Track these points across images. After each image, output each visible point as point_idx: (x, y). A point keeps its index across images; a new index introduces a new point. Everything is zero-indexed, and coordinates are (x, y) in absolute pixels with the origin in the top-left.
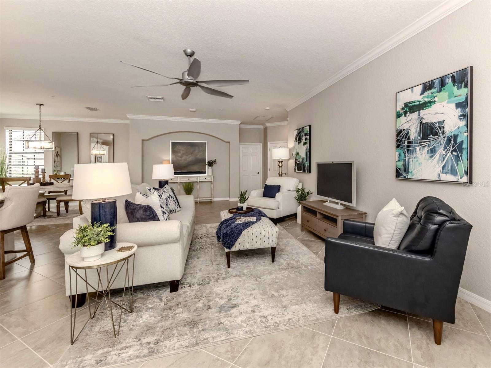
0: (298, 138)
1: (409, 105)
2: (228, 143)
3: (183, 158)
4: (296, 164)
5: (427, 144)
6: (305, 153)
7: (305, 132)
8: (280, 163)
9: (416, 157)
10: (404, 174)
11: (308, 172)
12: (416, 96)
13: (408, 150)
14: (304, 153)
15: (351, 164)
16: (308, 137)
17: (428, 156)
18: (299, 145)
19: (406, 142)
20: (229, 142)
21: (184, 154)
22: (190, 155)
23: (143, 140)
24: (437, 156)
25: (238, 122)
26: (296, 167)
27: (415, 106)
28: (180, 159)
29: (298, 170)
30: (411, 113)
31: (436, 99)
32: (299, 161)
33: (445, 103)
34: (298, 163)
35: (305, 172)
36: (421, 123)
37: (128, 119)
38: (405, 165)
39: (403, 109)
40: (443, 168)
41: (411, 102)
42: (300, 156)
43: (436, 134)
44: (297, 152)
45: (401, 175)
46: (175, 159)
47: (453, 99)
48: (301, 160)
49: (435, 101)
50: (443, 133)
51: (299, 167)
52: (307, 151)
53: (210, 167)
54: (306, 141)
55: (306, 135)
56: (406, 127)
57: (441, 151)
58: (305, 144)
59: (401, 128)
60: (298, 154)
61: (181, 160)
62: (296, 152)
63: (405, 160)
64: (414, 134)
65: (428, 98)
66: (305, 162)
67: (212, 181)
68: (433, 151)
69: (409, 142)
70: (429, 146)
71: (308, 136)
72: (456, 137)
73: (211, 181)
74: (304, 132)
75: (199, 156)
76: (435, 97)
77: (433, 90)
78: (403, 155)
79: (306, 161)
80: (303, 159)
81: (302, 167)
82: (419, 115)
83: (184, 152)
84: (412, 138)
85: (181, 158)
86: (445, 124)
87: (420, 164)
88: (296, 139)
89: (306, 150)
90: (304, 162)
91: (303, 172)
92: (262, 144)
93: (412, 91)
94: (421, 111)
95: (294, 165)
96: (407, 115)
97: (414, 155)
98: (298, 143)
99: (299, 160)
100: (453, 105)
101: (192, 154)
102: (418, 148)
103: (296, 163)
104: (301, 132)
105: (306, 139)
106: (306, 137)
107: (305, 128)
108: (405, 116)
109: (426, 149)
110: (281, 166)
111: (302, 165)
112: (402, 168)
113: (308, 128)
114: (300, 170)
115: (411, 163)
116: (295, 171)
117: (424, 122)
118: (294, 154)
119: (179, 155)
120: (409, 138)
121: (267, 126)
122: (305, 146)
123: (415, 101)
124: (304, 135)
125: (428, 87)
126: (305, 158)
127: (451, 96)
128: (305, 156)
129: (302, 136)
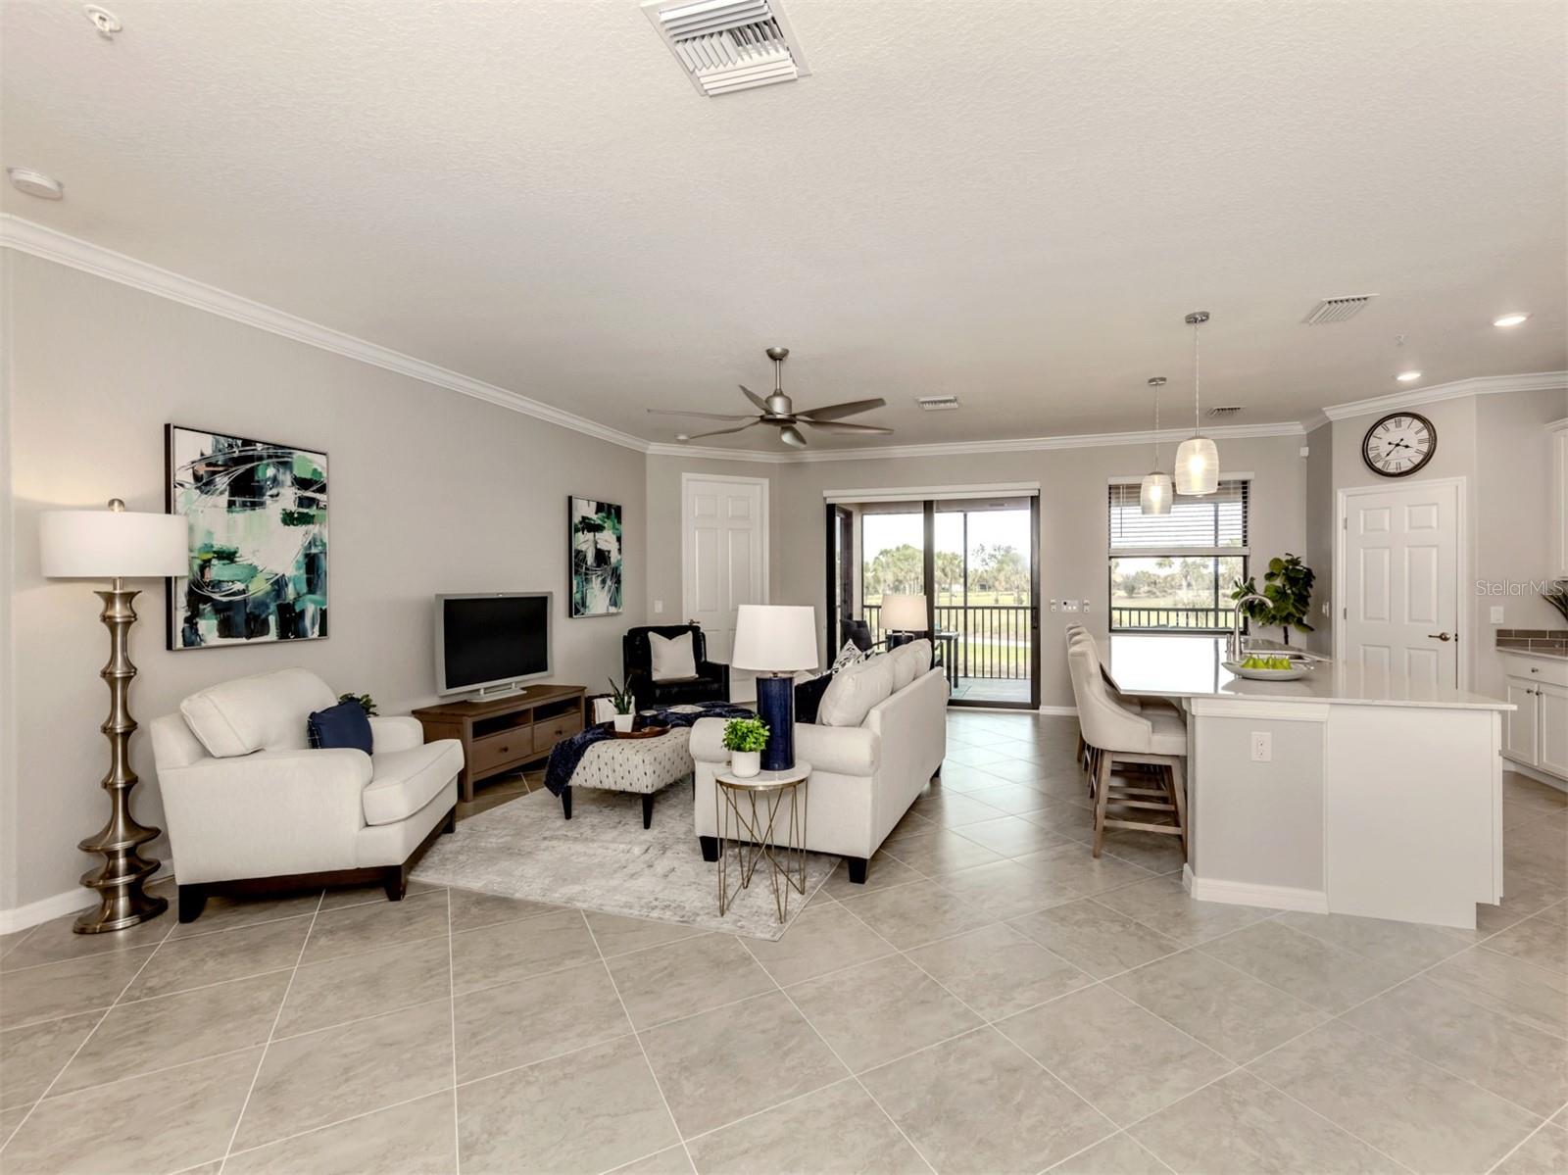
0: (222, 481)
1: (586, 521)
4: (207, 607)
5: (599, 573)
6: (300, 558)
7: (302, 472)
8: (118, 606)
9: (592, 588)
10: (582, 610)
11: (321, 634)
12: (591, 513)
13: (586, 579)
14: (294, 554)
15: (547, 597)
16: (323, 498)
17: (600, 589)
18: (237, 515)
19: (584, 568)
24: (607, 589)
26: (207, 624)
27: (591, 524)
29: (226, 636)
31: (606, 525)
32: (243, 592)
33: (610, 532)
34: (227, 599)
35: (296, 636)
36: (596, 548)
38: (583, 599)
39: (581, 523)
40: (611, 598)
41: (588, 518)
42: (251, 568)
43: (606, 564)
44: (224, 545)
45: (579, 611)
47: (615, 531)
48: (261, 587)
49: (604, 528)
50: (611, 564)
51: (240, 618)
52: (314, 550)
54: (302, 510)
55: (303, 484)
56: (583, 547)
57: (609, 582)
58: (295, 519)
59: (579, 547)
60: (226, 556)
62: (213, 547)
63: (583, 592)
64: (590, 558)
65: (600, 520)
66: (299, 596)
68: (604, 582)
69: (587, 569)
70: (602, 576)
71: (319, 491)
72: (617, 569)
74: (287, 468)
76: (605, 522)
77: (604, 514)
78: (580, 586)
79: (312, 592)
80: (279, 585)
81: (272, 619)
82: (595, 537)
84: (589, 563)
86: (611, 554)
87: (596, 596)
88: (198, 478)
89: (309, 548)
90: (289, 597)
91: (280, 637)
93: (589, 504)
94: (596, 533)
95: (182, 615)
96: (585, 532)
97: (591, 586)
98: (230, 503)
99: (238, 586)
100: (615, 538)
102: (594, 577)
103: (196, 600)
104: (258, 458)
105: (306, 501)
106: (309, 494)
107: (299, 453)
108: (583, 533)
109: (600, 579)
110: (127, 624)
111: (273, 607)
112: (580, 602)
113: (320, 461)
115: (588, 596)
116: (191, 641)
117: (598, 547)
120: (586, 563)
122: (299, 529)
124: (287, 479)
125: (600, 507)
126: (295, 580)
127: (614, 527)
128: (298, 569)
129: (275, 480)
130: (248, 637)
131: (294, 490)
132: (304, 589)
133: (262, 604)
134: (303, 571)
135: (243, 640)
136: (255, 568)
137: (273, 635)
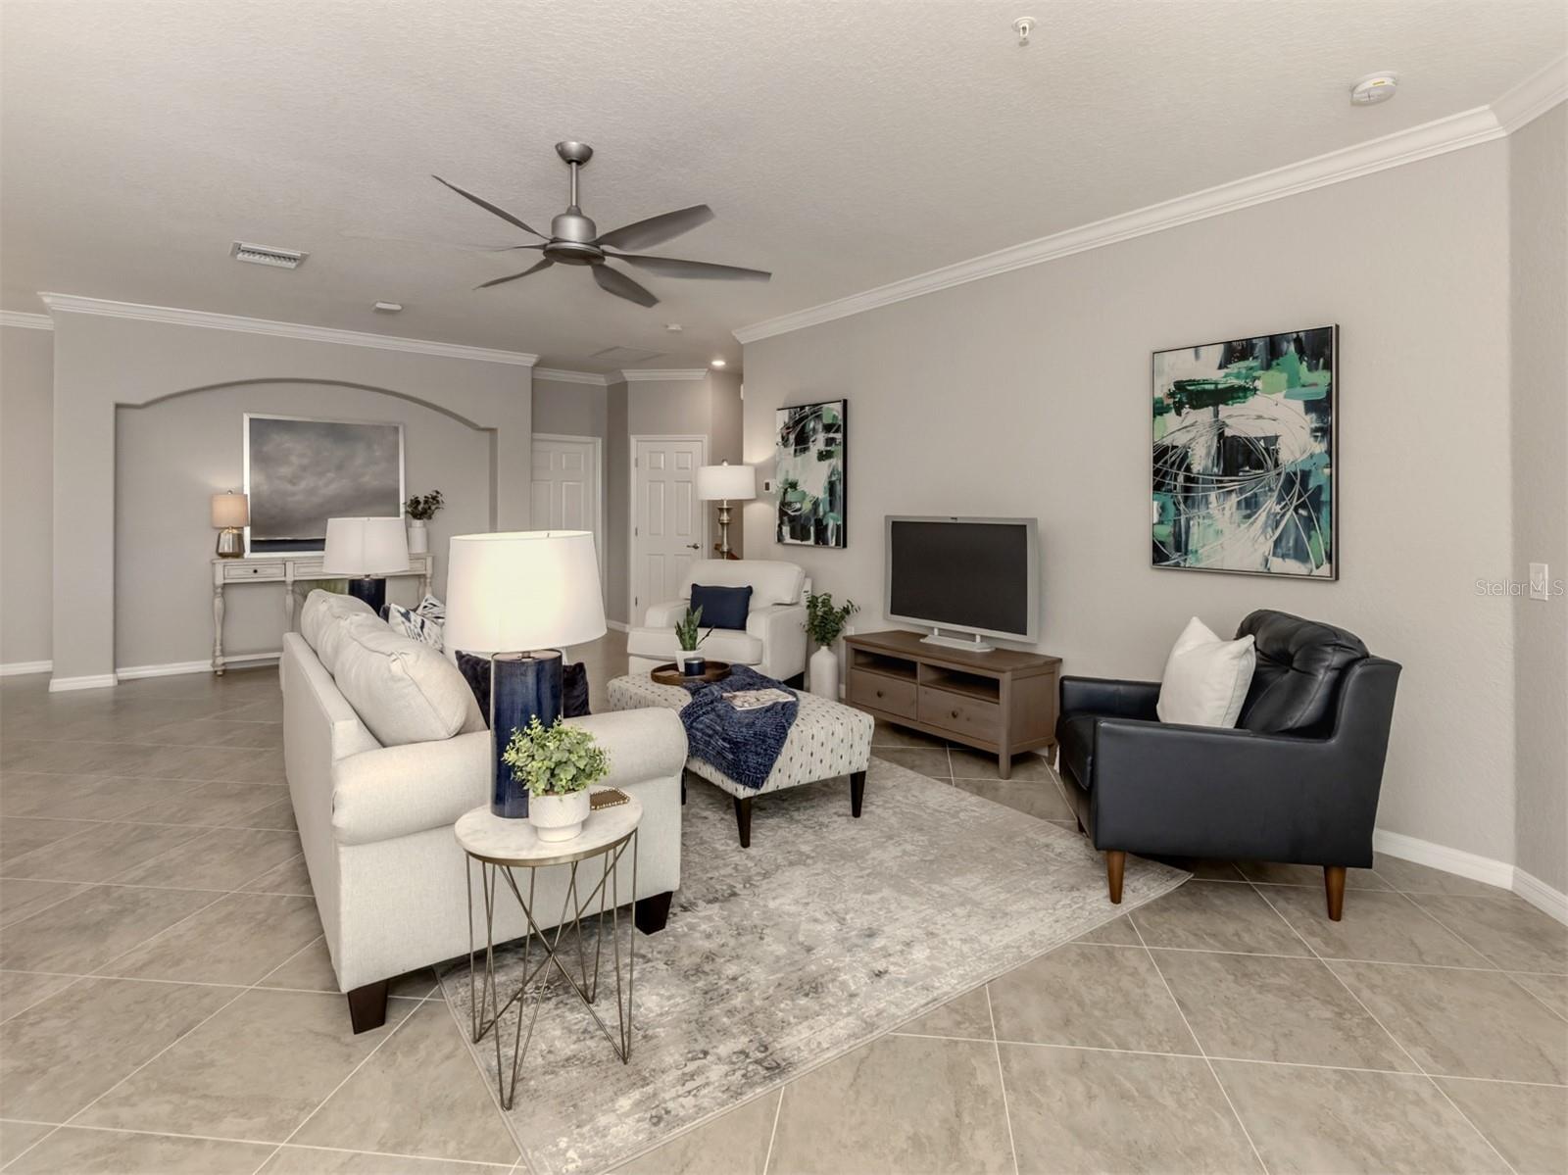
0: (792, 437)
1: (1189, 388)
2: (487, 435)
3: (303, 485)
4: (786, 518)
5: (1236, 486)
6: (826, 484)
7: (827, 420)
8: (725, 514)
9: (1209, 516)
10: (1175, 556)
11: (837, 544)
12: (1208, 370)
13: (1186, 499)
14: (823, 482)
15: (1025, 526)
16: (839, 436)
17: (1238, 515)
18: (797, 459)
19: (1181, 479)
20: (492, 431)
21: (304, 468)
22: (330, 475)
23: (118, 406)
24: (1262, 516)
25: (531, 359)
26: (786, 530)
27: (1205, 391)
28: (290, 488)
29: (792, 537)
30: (1193, 407)
31: (1258, 384)
32: (800, 509)
33: (1279, 396)
34: (793, 514)
35: (825, 543)
36: (1221, 435)
37: (43, 309)
38: (1177, 536)
39: (1171, 395)
40: (1277, 543)
41: (1192, 382)
42: (804, 493)
43: (1259, 465)
44: (791, 478)
45: (1167, 558)
46: (265, 488)
47: (1299, 390)
48: (807, 506)
49: (1255, 389)
50: (1276, 465)
51: (798, 528)
52: (834, 479)
53: (418, 523)
54: (829, 448)
55: (828, 428)
56: (1180, 440)
57: (1270, 505)
58: (823, 456)
59: (1167, 442)
60: (793, 485)
61: (293, 494)
62: (787, 480)
63: (1177, 523)
64: (1201, 459)
65: (1238, 376)
66: (825, 513)
67: (428, 576)
68: (1251, 505)
69: (1188, 479)
70: (1241, 491)
71: (837, 431)
72: (1306, 475)
73: (424, 576)
74: (821, 420)
75: (371, 480)
76: (1255, 379)
77: (1250, 363)
78: (1171, 509)
79: (832, 510)
80: (816, 504)
81: (812, 529)
82: (1216, 414)
83: (305, 461)
84: (1196, 468)
85: (294, 484)
86: (1281, 444)
87: (1219, 533)
88: (783, 438)
89: (830, 477)
90: (821, 514)
91: (817, 542)
92: (603, 442)
93: (1197, 356)
94: (1221, 407)
95: (778, 522)
96: (1184, 411)
97: (1203, 512)
98: (796, 451)
99: (798, 506)
100: (1299, 406)
101: (340, 468)
102: (1213, 496)
103: (782, 513)
104: (807, 417)
105: (830, 442)
106: (831, 435)
107: (826, 405)
108: (1179, 413)
109: (1234, 499)
111: (813, 522)
112: (1171, 541)
113: (837, 408)
114: (805, 537)
115: (1194, 530)
116: (780, 539)
117: (1228, 433)
118: (776, 486)
119: (285, 471)
120: (1188, 469)
121: (628, 379)
122: (826, 463)
123: (1205, 382)
124: (820, 427)
125: (1236, 351)
126: (824, 500)
127: (1293, 382)
128: (825, 493)
129: (814, 429)
130: (802, 540)
131: (823, 434)
132: (828, 509)
133: (808, 519)
134: (827, 495)
135: (799, 542)
136: (805, 493)
137: (812, 542)
